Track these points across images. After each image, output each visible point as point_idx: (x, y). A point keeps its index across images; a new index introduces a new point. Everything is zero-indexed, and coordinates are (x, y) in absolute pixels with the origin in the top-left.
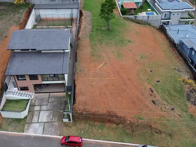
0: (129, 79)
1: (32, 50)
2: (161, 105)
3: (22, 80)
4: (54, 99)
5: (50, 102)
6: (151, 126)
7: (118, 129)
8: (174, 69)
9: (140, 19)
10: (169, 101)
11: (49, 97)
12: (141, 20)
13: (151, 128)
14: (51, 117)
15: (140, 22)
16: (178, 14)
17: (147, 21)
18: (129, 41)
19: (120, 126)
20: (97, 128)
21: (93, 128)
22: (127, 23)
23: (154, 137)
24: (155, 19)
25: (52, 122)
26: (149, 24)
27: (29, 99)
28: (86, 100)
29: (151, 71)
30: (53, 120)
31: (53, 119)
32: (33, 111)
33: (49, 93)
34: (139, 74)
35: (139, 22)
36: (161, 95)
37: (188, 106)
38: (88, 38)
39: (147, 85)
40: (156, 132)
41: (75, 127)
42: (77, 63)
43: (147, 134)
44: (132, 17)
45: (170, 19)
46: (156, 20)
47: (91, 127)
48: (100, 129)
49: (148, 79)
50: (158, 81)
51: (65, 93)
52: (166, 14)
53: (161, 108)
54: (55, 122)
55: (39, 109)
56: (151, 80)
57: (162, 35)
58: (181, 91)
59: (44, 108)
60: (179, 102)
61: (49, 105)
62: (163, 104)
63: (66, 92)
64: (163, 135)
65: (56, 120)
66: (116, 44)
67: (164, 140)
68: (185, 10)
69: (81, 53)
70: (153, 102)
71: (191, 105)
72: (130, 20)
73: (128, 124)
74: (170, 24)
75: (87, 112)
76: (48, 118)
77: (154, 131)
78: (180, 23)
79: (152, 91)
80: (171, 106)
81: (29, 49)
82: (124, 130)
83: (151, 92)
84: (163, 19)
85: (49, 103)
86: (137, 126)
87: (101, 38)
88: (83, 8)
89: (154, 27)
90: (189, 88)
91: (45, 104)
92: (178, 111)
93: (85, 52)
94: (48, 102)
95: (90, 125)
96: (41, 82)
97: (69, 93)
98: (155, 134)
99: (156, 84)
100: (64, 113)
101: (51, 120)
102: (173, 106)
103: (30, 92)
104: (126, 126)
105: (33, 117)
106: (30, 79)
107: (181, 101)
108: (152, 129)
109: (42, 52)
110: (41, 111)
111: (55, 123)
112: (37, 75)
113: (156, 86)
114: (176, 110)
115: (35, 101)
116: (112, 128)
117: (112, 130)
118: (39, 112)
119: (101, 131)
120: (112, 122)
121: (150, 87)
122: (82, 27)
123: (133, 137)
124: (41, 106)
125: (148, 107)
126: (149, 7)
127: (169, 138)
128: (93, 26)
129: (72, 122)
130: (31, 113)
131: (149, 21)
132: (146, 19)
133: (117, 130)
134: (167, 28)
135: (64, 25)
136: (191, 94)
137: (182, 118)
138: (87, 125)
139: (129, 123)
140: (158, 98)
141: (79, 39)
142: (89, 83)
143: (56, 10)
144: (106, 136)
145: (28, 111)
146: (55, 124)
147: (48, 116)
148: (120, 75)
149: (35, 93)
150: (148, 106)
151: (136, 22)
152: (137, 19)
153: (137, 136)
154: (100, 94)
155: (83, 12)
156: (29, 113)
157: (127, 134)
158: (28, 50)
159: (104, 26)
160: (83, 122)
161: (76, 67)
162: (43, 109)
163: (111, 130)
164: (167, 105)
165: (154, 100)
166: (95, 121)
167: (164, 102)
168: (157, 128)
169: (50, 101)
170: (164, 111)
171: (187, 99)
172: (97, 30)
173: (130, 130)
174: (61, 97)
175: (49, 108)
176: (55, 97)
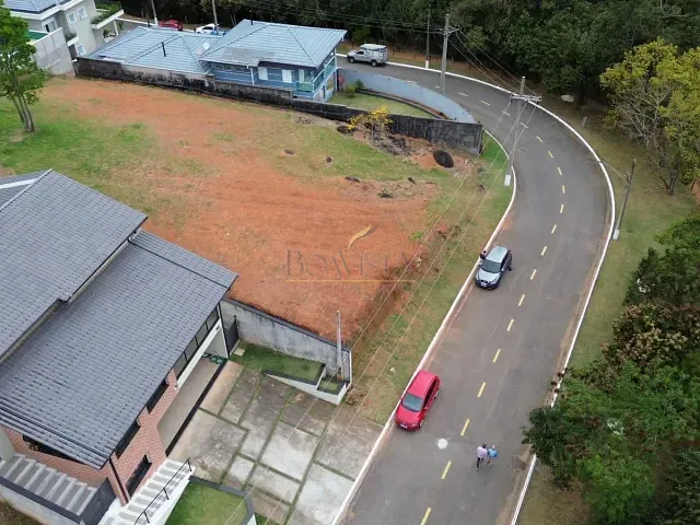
2: (397, 191)
4: (235, 404)
5: (240, 422)
6: (440, 233)
10: (389, 175)
11: (219, 417)
13: (444, 237)
14: (303, 434)
24: (52, 48)
25: (321, 438)
29: (289, 153)
30: (317, 433)
31: (312, 430)
32: (248, 486)
33: (199, 412)
36: (370, 177)
37: (413, 163)
39: (333, 179)
40: (454, 236)
41: (370, 381)
46: (57, 53)
48: (404, 329)
50: (329, 160)
51: (229, 363)
52: (47, 26)
53: (404, 195)
54: (325, 430)
55: (250, 464)
56: (319, 166)
59: (252, 445)
60: (396, 166)
61: (251, 427)
62: (396, 187)
63: (226, 361)
65: (323, 424)
70: (385, 196)
73: (422, 265)
76: (300, 447)
77: (451, 238)
78: (96, 36)
80: (403, 180)
83: (357, 183)
85: (244, 424)
90: (365, 137)
91: (237, 438)
94: (238, 425)
97: (239, 352)
98: (457, 239)
99: (337, 167)
101: (315, 440)
102: (405, 178)
105: (268, 494)
107: (396, 164)
110: (260, 458)
111: (330, 432)
113: (342, 169)
115: (205, 468)
118: (260, 468)
119: (409, 329)
124: (237, 453)
125: (394, 211)
129: (351, 381)
137: (436, 184)
139: (420, 260)
140: (377, 184)
146: (334, 430)
147: (294, 441)
149: (167, 454)
162: (258, 450)
164: (400, 184)
165: (380, 192)
167: (390, 182)
168: (449, 226)
169: (234, 418)
171: (390, 154)
174: (238, 380)
175: (263, 430)
176: (228, 398)
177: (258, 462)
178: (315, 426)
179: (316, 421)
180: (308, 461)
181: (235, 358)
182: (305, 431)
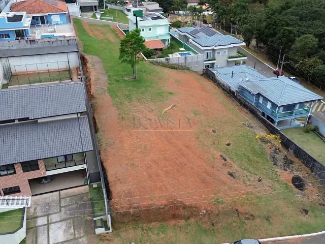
0: (187, 147)
1: (20, 120)
2: (242, 178)
3: (8, 174)
4: (70, 200)
5: (62, 207)
6: (237, 210)
7: (190, 225)
8: (243, 125)
9: (174, 63)
10: (251, 170)
11: (60, 199)
12: (176, 64)
13: (238, 214)
14: (72, 231)
15: (176, 67)
16: (225, 52)
17: (184, 65)
18: (171, 93)
19: (192, 220)
20: (156, 232)
21: (150, 234)
22: (158, 68)
23: (245, 226)
24: (196, 60)
25: (75, 239)
26: (189, 69)
27: (25, 208)
28: (130, 190)
29: (214, 131)
30: (76, 236)
31: (76, 233)
32: (36, 228)
33: (58, 192)
34: (198, 138)
35: (173, 67)
36: (237, 163)
37: (277, 173)
38: (106, 94)
39: (215, 152)
40: (246, 218)
41: (119, 238)
42: (100, 134)
43: (234, 225)
44: (163, 60)
45: (214, 60)
46: (197, 62)
47: (146, 232)
48: (161, 233)
49: (214, 144)
50: (229, 145)
51: (87, 186)
52: (207, 53)
53: (244, 181)
54: (80, 238)
55: (46, 223)
56: (219, 144)
57: (210, 83)
58: (262, 154)
59: (55, 218)
60: (265, 169)
61: (63, 212)
62: (245, 175)
63: (87, 184)
64: (258, 220)
65: (82, 235)
66: (153, 99)
67: (261, 228)
68: (232, 45)
69: (102, 117)
70: (231, 175)
71: (281, 171)
72: (160, 64)
73: (204, 215)
74: (215, 66)
75: (135, 208)
76: (66, 234)
77: (243, 218)
78: (229, 63)
79: (225, 160)
80: (256, 176)
81: (13, 118)
82: (199, 226)
83: (223, 161)
84: (206, 61)
85: (62, 209)
86: (218, 215)
87: (127, 93)
88: (84, 52)
89: (196, 72)
90: (270, 148)
91: (55, 211)
92: (267, 182)
93: (108, 115)
94: (61, 207)
95: (143, 230)
96: (44, 173)
97: (95, 186)
98: (246, 221)
99: (227, 149)
100: (95, 219)
101: (72, 237)
102: (259, 176)
103: (23, 196)
104: (201, 219)
105: (36, 237)
106: (24, 171)
107: (266, 168)
108: (240, 215)
109: (39, 121)
110: (50, 224)
111: (81, 240)
112: (37, 160)
113: (228, 152)
114: (263, 181)
115: (35, 210)
116: (180, 227)
117: (181, 230)
118: (46, 227)
119: (163, 236)
120: (178, 217)
121: (220, 154)
122: (93, 79)
123: (216, 234)
124: (48, 215)
125: (225, 184)
126: (181, 45)
127: (266, 224)
128: (109, 76)
129: (111, 231)
130: (32, 231)
131: (187, 64)
132: (183, 62)
133: (189, 228)
134: (214, 72)
135: (57, 80)
136: (277, 156)
137: (275, 190)
138: (139, 231)
139: (205, 212)
140: (235, 168)
141: (93, 97)
142: (126, 162)
143: (39, 56)
144: (173, 241)
145: (25, 230)
146: (83, 241)
147: (66, 231)
148: (172, 143)
149: (33, 196)
150: (225, 182)
151: (169, 68)
152: (170, 63)
153: (220, 230)
154: (150, 176)
155: (87, 57)
156: (27, 233)
157: (205, 231)
158: (13, 121)
159: (126, 75)
160: (131, 227)
161: (99, 141)
162: (54, 221)
163: (179, 231)
164: (250, 176)
165: (231, 172)
166: (150, 221)
167: (245, 172)
168: (247, 212)
169: (63, 204)
170: (250, 185)
171: (272, 163)
172: (118, 81)
173: (209, 223)
174: (82, 194)
175: (64, 216)
176: (71, 196)
177: (48, 224)
178: (79, 233)
179: (82, 232)
180: (61, 241)
181: (91, 187)
182: (74, 231)
